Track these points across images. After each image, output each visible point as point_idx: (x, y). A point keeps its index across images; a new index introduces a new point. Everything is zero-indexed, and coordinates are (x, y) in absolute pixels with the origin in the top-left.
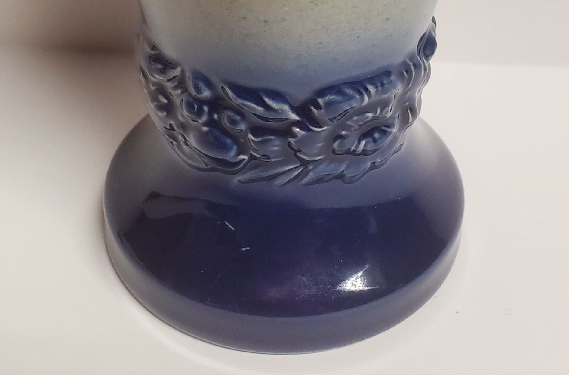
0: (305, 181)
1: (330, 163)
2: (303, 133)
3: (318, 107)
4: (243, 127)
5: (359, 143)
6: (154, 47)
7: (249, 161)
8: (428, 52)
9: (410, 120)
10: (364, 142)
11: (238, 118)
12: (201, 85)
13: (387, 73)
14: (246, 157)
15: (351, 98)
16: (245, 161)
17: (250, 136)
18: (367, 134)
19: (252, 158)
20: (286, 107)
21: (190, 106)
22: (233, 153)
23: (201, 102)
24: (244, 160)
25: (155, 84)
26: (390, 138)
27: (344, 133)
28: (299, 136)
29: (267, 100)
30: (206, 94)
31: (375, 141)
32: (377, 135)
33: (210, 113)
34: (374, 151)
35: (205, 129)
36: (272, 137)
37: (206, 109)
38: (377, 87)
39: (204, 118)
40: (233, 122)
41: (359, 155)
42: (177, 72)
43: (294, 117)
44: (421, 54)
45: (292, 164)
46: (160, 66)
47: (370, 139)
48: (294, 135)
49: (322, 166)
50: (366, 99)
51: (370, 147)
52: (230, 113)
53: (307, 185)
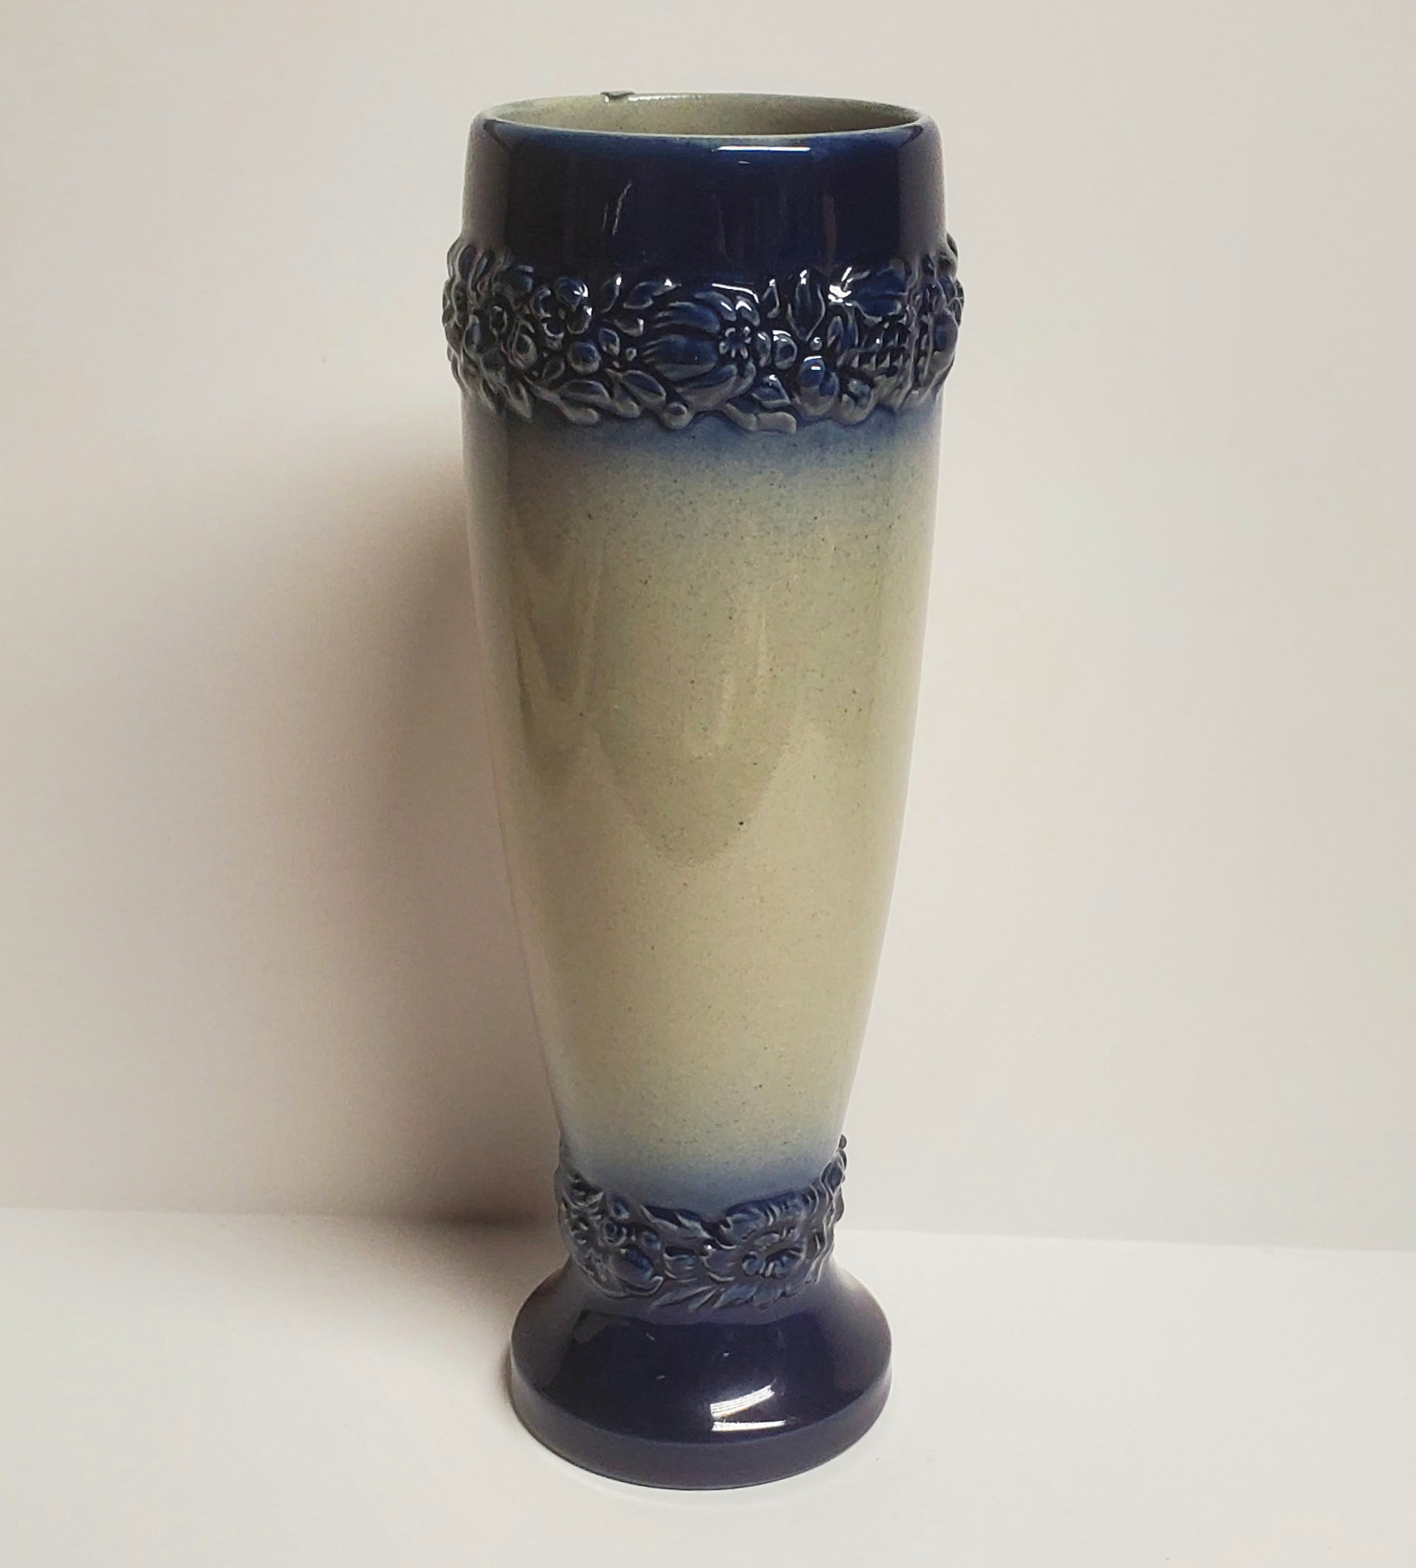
0: (717, 1305)
1: (741, 1286)
2: (714, 1250)
3: (728, 1226)
4: (658, 1246)
5: (767, 1266)
6: (577, 1176)
7: (664, 1281)
8: (834, 1182)
9: (819, 1247)
10: (772, 1265)
11: (654, 1237)
12: (621, 1207)
13: (791, 1195)
14: (661, 1279)
15: (757, 1217)
16: (659, 1284)
17: (666, 1256)
18: (775, 1256)
19: (667, 1278)
20: (698, 1225)
21: (609, 1229)
22: (649, 1273)
23: (621, 1224)
24: (659, 1280)
25: (576, 1212)
26: (798, 1263)
27: (752, 1253)
28: (711, 1254)
29: (680, 1218)
30: (625, 1216)
31: (783, 1265)
32: (785, 1259)
33: (629, 1235)
34: (784, 1276)
35: (623, 1251)
36: (685, 1256)
37: (624, 1231)
38: (781, 1210)
39: (623, 1239)
40: (649, 1241)
41: (768, 1277)
42: (599, 1197)
43: (705, 1235)
44: (826, 1180)
45: (704, 1285)
46: (582, 1193)
47: (778, 1262)
48: (705, 1253)
49: (734, 1288)
50: (771, 1219)
51: (779, 1270)
52: (646, 1233)
53: (721, 1308)
